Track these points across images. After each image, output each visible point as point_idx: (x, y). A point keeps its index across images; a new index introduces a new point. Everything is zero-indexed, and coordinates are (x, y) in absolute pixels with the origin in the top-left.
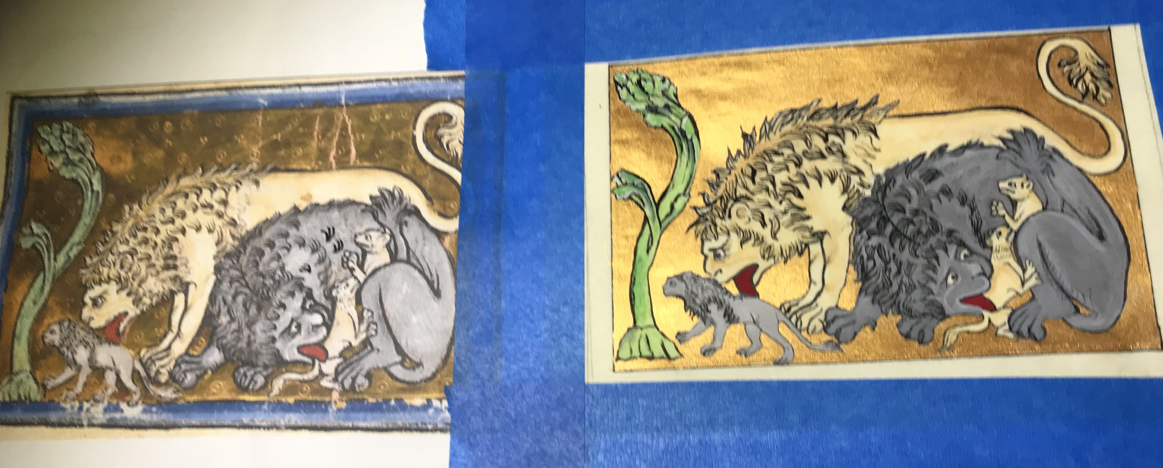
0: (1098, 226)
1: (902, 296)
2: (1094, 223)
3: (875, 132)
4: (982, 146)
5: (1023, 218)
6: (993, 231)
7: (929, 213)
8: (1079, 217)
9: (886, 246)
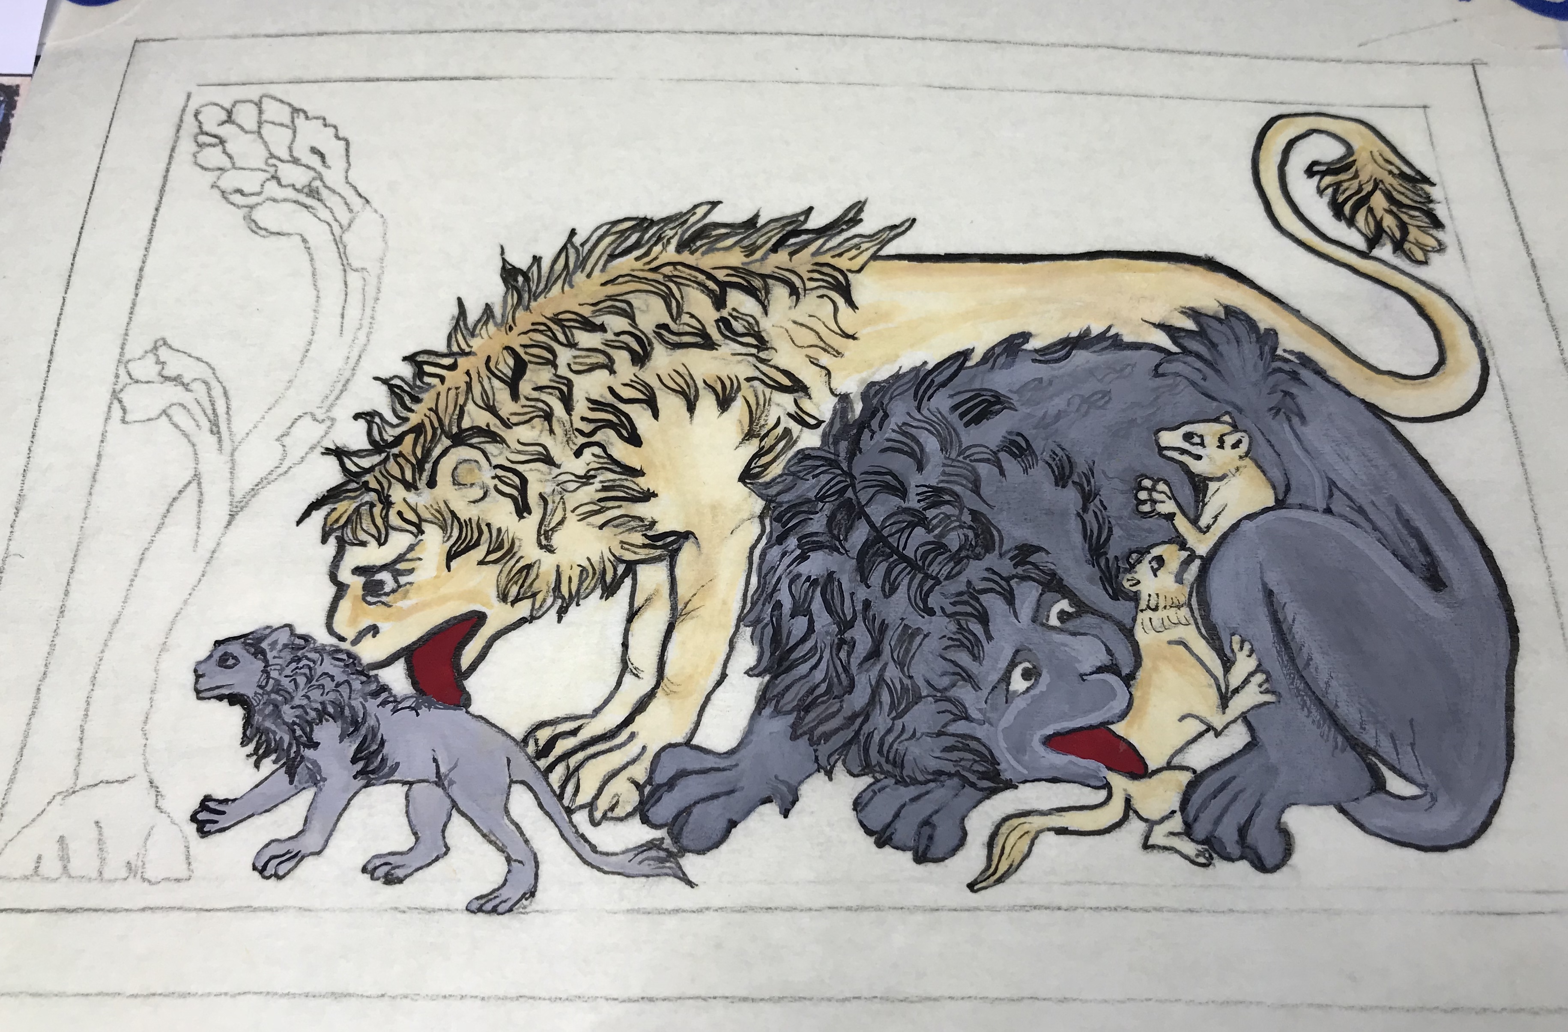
0: (1426, 550)
1: (880, 721)
2: (1414, 544)
3: (845, 291)
4: (1118, 343)
5: (1224, 524)
6: (1143, 552)
7: (970, 500)
8: (1375, 528)
9: (847, 579)
